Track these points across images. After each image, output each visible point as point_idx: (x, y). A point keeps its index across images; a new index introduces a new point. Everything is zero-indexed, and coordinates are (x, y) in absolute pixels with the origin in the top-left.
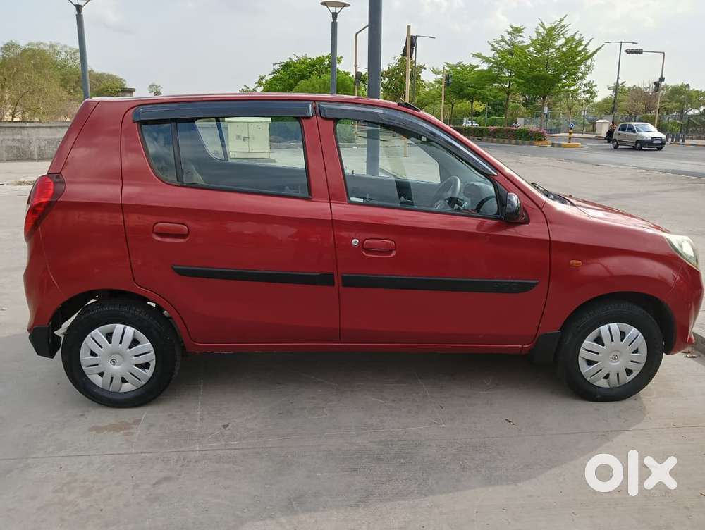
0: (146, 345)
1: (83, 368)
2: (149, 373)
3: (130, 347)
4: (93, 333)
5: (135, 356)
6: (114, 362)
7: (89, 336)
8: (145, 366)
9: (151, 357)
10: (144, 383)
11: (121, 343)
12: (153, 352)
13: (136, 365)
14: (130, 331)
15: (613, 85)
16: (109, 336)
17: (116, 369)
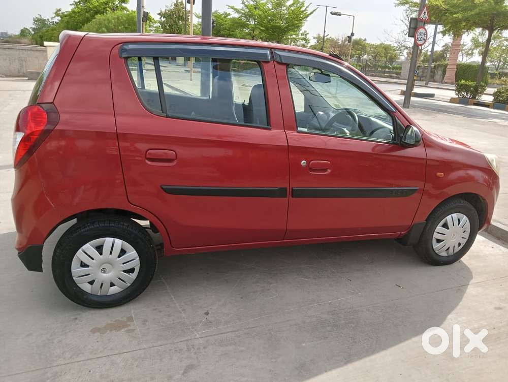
0: (132, 253)
1: (74, 278)
2: (134, 276)
3: (119, 257)
4: (84, 247)
5: (123, 264)
6: (104, 271)
7: (80, 250)
8: (131, 271)
9: (136, 264)
10: (129, 285)
11: (111, 254)
12: (138, 259)
13: (124, 271)
14: (119, 242)
15: (316, 36)
16: (99, 249)
17: (107, 276)
